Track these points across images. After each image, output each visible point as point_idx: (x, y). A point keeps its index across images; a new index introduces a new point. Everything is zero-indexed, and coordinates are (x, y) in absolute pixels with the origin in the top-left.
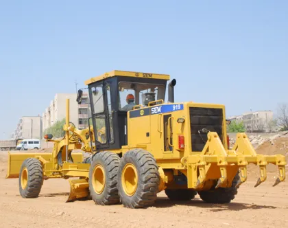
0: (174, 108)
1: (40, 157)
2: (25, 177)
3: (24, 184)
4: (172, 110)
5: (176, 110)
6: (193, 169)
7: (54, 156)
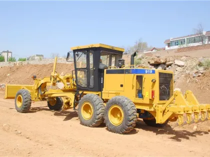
0: (146, 71)
1: (25, 87)
2: (20, 100)
3: (19, 105)
4: (144, 73)
5: (148, 73)
6: (159, 111)
7: (36, 88)
